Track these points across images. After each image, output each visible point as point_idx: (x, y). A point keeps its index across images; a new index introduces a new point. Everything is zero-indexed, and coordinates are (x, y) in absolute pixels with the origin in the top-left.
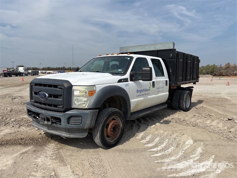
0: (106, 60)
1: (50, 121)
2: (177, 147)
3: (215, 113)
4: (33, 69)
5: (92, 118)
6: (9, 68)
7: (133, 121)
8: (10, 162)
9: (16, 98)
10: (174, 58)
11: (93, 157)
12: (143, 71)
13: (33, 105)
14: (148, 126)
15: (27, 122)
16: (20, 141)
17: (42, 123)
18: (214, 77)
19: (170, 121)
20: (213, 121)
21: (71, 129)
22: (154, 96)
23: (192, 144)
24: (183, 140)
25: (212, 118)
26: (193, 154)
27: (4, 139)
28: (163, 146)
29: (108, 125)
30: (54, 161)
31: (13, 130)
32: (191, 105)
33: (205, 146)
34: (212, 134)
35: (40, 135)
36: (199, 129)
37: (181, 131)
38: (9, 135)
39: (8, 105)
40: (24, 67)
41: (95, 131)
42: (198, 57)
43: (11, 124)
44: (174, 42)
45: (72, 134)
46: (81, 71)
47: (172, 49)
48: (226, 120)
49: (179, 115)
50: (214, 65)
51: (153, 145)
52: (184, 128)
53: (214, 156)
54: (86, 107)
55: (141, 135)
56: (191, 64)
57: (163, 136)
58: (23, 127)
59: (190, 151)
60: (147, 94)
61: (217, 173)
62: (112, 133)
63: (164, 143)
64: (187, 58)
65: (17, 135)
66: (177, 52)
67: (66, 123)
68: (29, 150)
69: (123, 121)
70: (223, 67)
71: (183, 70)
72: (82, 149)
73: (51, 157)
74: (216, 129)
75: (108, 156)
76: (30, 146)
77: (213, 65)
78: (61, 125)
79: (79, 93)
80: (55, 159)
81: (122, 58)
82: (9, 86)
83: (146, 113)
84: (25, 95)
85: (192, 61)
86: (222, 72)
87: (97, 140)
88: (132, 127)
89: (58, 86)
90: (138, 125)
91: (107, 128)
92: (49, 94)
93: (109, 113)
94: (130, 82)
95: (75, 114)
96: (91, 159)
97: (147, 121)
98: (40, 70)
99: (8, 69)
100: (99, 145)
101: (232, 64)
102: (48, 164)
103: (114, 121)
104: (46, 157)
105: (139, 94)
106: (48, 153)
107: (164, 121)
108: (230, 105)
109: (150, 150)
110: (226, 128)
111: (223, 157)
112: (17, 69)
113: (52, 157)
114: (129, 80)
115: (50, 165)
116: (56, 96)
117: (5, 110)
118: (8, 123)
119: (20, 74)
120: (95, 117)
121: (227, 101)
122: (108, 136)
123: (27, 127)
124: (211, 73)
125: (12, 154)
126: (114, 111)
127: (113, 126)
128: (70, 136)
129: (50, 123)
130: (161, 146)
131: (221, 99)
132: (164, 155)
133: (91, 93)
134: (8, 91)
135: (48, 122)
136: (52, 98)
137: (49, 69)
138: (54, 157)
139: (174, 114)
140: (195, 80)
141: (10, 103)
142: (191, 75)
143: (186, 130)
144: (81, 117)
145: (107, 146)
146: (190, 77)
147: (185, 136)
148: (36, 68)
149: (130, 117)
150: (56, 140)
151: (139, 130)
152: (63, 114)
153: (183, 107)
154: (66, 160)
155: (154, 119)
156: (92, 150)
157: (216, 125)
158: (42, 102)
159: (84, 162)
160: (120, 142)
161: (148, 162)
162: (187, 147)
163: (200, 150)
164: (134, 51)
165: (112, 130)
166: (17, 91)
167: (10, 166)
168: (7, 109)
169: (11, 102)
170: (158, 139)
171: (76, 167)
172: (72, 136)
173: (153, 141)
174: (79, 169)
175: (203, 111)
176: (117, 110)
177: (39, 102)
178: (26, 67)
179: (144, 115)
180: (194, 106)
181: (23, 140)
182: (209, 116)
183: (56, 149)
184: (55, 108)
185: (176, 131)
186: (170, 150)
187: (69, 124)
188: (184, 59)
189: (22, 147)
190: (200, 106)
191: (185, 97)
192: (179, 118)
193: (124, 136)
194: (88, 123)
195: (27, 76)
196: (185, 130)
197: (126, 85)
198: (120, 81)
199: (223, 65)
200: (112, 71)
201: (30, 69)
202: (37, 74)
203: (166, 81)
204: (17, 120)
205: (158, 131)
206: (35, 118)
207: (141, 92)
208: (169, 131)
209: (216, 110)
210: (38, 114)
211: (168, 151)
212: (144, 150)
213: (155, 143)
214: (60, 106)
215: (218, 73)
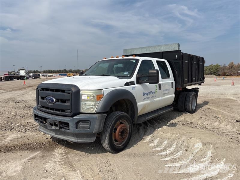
0: (111, 63)
1: (58, 126)
2: (186, 150)
3: (222, 114)
4: (34, 72)
5: (100, 123)
6: (10, 71)
7: (140, 125)
8: (19, 168)
9: (19, 102)
10: (180, 60)
11: (102, 162)
12: (149, 73)
13: (39, 110)
14: (155, 129)
15: (32, 126)
16: (27, 146)
17: (50, 128)
18: (218, 77)
19: (177, 124)
20: (221, 122)
21: (79, 133)
22: (160, 98)
23: (201, 147)
24: (191, 143)
25: (219, 120)
26: (203, 158)
27: (10, 145)
28: (172, 149)
29: (116, 129)
30: (63, 166)
31: (19, 135)
32: (197, 106)
33: (215, 148)
34: (220, 136)
35: (47, 140)
36: (207, 132)
37: (189, 134)
38: (16, 140)
39: (12, 109)
40: (25, 70)
41: (103, 135)
42: (203, 58)
43: (16, 129)
44: (179, 44)
45: (80, 139)
46: (86, 75)
47: (177, 51)
48: (234, 121)
49: (184, 117)
50: (218, 65)
51: (161, 148)
52: (192, 130)
53: (225, 159)
54: (94, 112)
55: (148, 138)
56: (196, 65)
57: (171, 139)
58: (29, 132)
59: (200, 154)
60: (153, 97)
61: (229, 177)
62: (120, 137)
63: (173, 147)
64: (192, 59)
65: (24, 140)
66: (183, 53)
67: (74, 128)
68: (37, 155)
69: (130, 125)
70: (226, 67)
71: (189, 72)
72: (90, 154)
73: (59, 162)
74: (225, 131)
75: (117, 160)
76: (38, 151)
77: (216, 64)
78: (69, 129)
79: (86, 98)
80: (64, 164)
81: (128, 61)
82: (11, 90)
83: (153, 116)
84: (28, 99)
85: (197, 62)
86: (225, 72)
87: (106, 144)
88: (138, 130)
89: (66, 91)
90: (144, 128)
91: (115, 132)
92: (56, 99)
93: (117, 117)
94: (136, 85)
95: (83, 118)
96: (101, 164)
97: (153, 124)
98: (40, 73)
99: (9, 73)
100: (107, 149)
101: (236, 64)
102: (58, 169)
103: (122, 125)
104: (55, 162)
105: (145, 96)
106: (56, 158)
107: (171, 124)
108: (236, 105)
109: (159, 154)
110: (234, 130)
111: (234, 160)
112: (18, 72)
113: (61, 162)
114: (135, 83)
115: (60, 170)
116: (64, 101)
117: (10, 114)
118: (13, 128)
119: (22, 78)
120: (103, 121)
121: (233, 102)
122: (116, 140)
123: (33, 131)
124: (214, 72)
125: (21, 160)
126: (122, 115)
127: (121, 130)
128: (78, 140)
129: (58, 128)
130: (170, 150)
131: (227, 99)
132: (174, 159)
133: (99, 97)
134: (11, 95)
135: (55, 127)
136: (60, 103)
137: (50, 72)
138: (63, 162)
139: (180, 116)
140: (200, 81)
141: (14, 108)
142: (197, 76)
143: (194, 133)
144: (90, 121)
145: (116, 150)
146: (196, 78)
147: (193, 139)
148: (37, 71)
149: (137, 120)
150: (63, 145)
151: (146, 133)
152: (71, 118)
153: (189, 109)
154: (74, 165)
155: (161, 122)
156: (100, 155)
157: (224, 127)
158: (49, 107)
159: (94, 167)
160: (128, 146)
161: (159, 166)
162: (196, 151)
163: (211, 154)
164: (138, 53)
165: (120, 134)
166: (20, 95)
167: (19, 172)
168: (11, 114)
169: (15, 106)
170: (166, 142)
171: (86, 172)
172: (80, 141)
173: (162, 144)
174: (89, 174)
175: (210, 112)
176: (125, 114)
177: (46, 107)
178: (27, 70)
179: (151, 118)
180: (199, 108)
181: (30, 145)
182: (216, 118)
183: (64, 153)
184: (63, 113)
185: (184, 134)
186: (179, 154)
187: (77, 129)
188: (189, 61)
189: (29, 152)
190: (206, 107)
191: (191, 99)
192: (186, 120)
193: (131, 140)
194: (96, 127)
195: (28, 79)
196: (192, 132)
197: (133, 88)
198: (127, 84)
199: (227, 65)
200: (117, 75)
201: (31, 72)
202: (38, 77)
203: (172, 83)
204: (22, 125)
205: (166, 134)
206: (42, 123)
207: (147, 95)
208: (177, 134)
209: (223, 111)
210: (45, 119)
211: (177, 154)
212: (153, 154)
213: (163, 147)
214: (67, 111)
215: (221, 73)
